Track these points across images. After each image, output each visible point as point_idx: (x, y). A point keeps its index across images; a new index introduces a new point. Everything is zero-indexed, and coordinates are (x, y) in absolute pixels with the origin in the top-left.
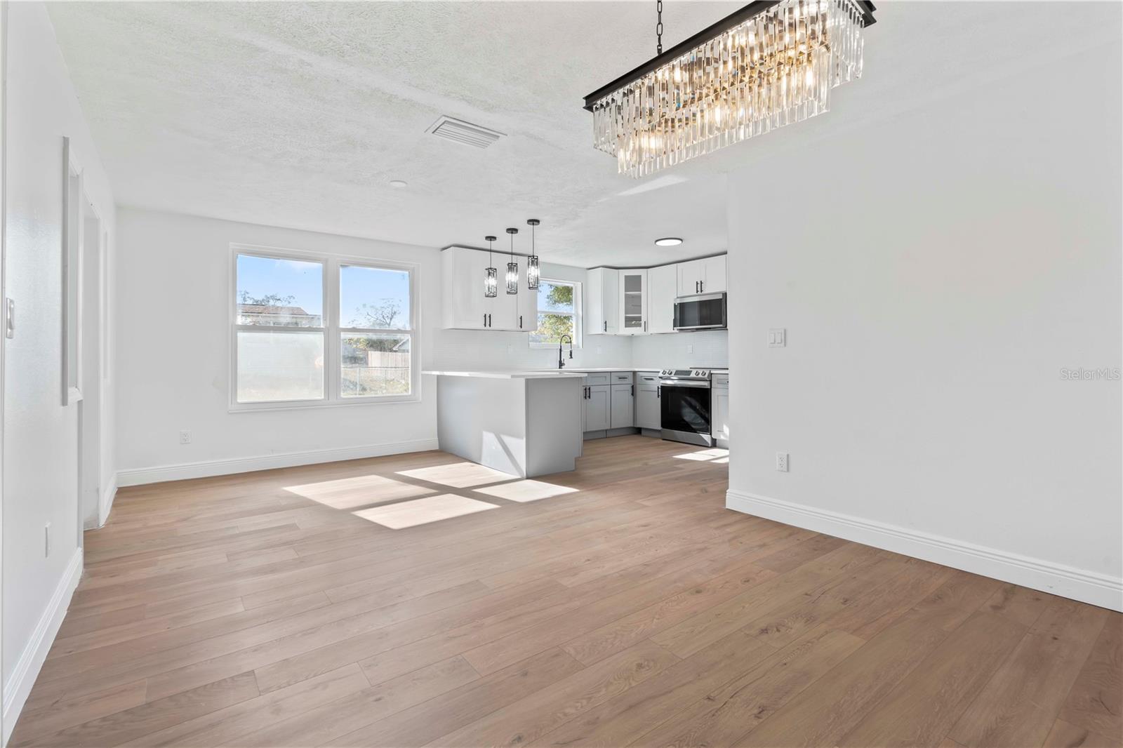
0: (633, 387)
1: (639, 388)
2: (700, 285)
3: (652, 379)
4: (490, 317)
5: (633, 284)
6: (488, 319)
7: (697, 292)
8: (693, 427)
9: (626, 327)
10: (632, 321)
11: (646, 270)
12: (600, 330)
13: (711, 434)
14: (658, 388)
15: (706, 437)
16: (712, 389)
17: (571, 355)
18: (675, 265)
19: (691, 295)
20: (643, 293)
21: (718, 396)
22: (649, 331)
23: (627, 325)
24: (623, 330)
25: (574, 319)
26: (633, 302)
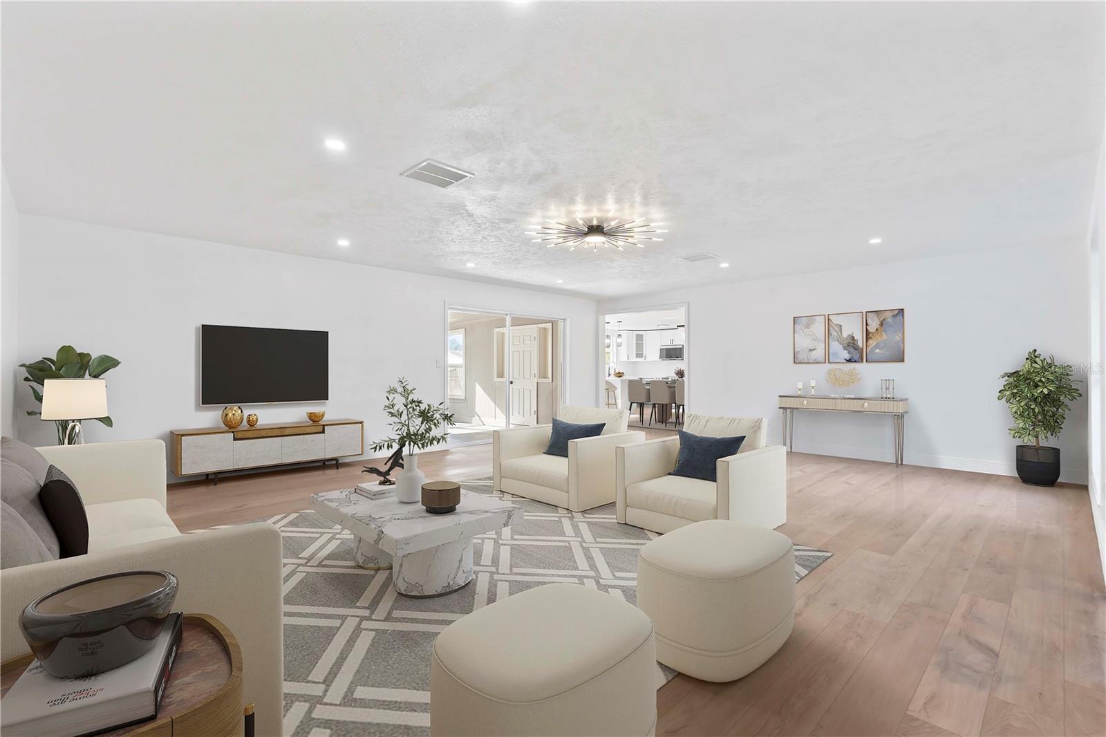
2: (672, 341)
5: (639, 338)
7: (671, 343)
10: (639, 355)
11: (645, 332)
12: (626, 359)
19: (667, 343)
20: (644, 343)
22: (647, 360)
23: (637, 357)
24: (635, 359)
25: (611, 353)
26: (639, 346)
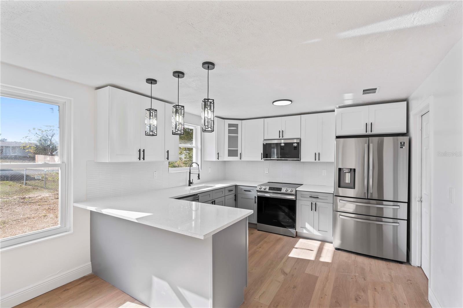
0: (235, 195)
1: (239, 196)
2: (281, 133)
3: (250, 191)
4: (144, 151)
5: (233, 130)
6: (142, 154)
7: (280, 137)
8: (283, 223)
9: (228, 156)
10: (233, 153)
11: (241, 121)
12: (215, 159)
13: (296, 229)
14: (255, 197)
15: (292, 231)
16: (297, 200)
17: (199, 177)
18: (263, 119)
19: (273, 136)
20: (239, 135)
21: (301, 205)
22: (243, 159)
23: (229, 155)
24: (227, 158)
25: (194, 150)
26: (233, 141)
